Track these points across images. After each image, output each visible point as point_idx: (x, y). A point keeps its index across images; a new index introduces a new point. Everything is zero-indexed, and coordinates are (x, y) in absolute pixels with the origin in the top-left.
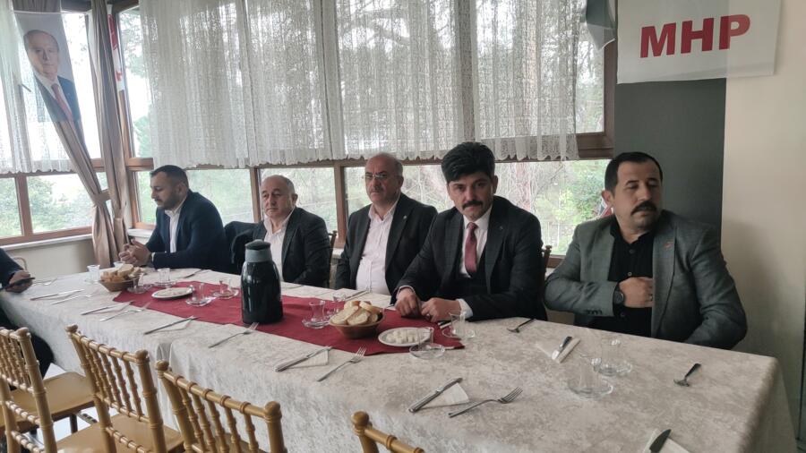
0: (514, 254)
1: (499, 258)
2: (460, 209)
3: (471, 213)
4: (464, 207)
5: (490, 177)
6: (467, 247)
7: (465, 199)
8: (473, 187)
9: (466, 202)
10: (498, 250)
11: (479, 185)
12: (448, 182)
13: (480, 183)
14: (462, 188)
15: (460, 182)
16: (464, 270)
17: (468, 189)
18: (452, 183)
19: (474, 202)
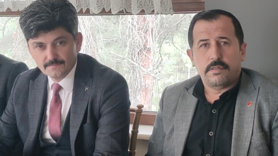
0: (100, 116)
1: (84, 121)
2: (42, 69)
3: (53, 73)
4: (46, 66)
5: (73, 34)
6: (51, 110)
7: (46, 58)
8: (54, 45)
9: (47, 61)
10: (83, 112)
11: (61, 43)
12: (28, 40)
13: (62, 41)
14: (42, 46)
15: (40, 40)
16: (48, 135)
17: (49, 47)
18: (31, 41)
19: (56, 62)
